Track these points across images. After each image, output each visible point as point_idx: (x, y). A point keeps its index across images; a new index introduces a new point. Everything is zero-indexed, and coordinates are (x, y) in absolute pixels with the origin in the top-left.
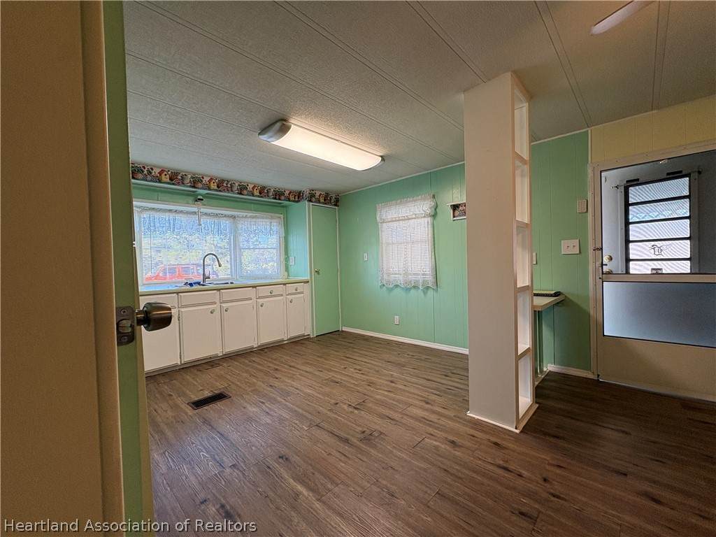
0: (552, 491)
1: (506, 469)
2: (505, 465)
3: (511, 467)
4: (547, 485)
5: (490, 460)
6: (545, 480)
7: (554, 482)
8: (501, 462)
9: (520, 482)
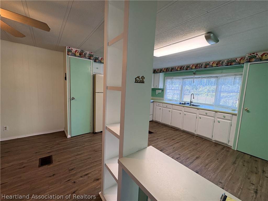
0: (70, 181)
1: (86, 175)
2: (88, 175)
3: (86, 177)
4: (73, 181)
5: (92, 173)
6: (74, 182)
7: (72, 184)
8: (89, 175)
9: (80, 175)
